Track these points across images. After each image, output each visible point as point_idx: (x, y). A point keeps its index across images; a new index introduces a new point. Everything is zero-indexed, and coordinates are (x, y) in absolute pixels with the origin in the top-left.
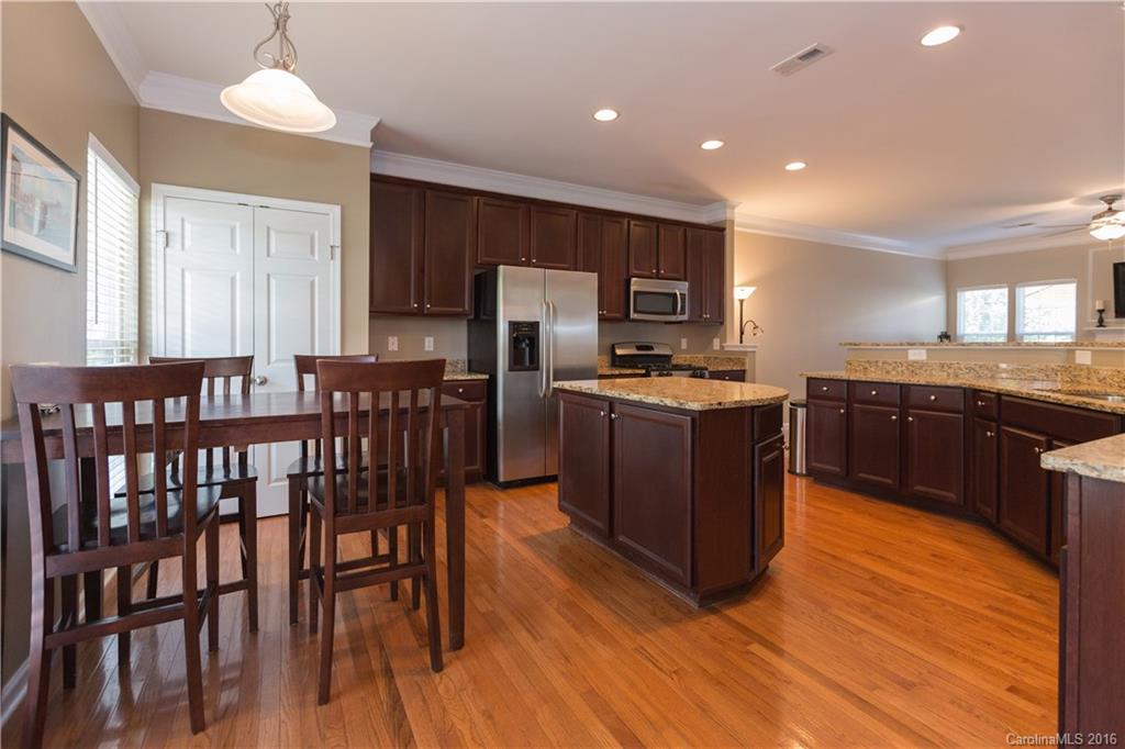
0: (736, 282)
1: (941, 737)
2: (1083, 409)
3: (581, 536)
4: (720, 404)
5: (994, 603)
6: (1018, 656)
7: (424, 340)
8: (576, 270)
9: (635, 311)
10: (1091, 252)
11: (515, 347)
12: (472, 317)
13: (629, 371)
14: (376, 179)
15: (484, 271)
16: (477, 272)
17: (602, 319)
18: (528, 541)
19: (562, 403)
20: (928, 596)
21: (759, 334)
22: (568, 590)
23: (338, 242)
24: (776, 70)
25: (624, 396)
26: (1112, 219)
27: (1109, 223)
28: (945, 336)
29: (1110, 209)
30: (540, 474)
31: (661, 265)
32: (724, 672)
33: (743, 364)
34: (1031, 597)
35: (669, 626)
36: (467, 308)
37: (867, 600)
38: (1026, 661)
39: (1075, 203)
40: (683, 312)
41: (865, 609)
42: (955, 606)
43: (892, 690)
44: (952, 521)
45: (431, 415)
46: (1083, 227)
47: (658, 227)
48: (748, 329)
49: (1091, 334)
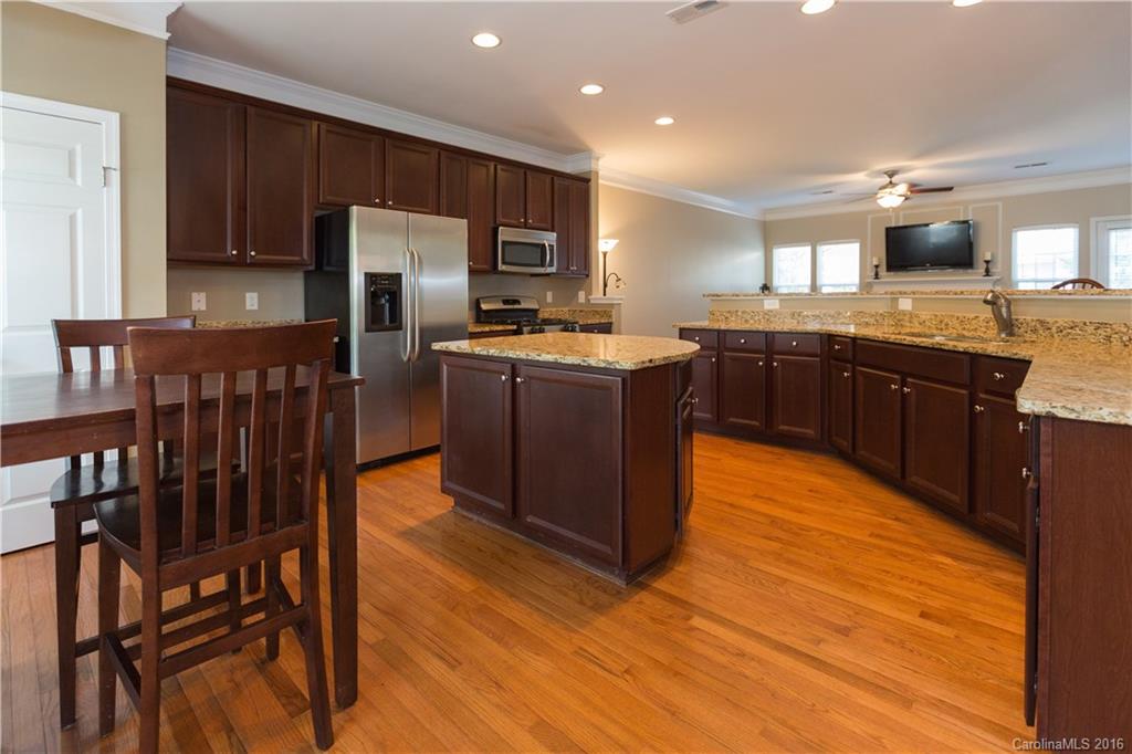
0: (600, 235)
1: (894, 681)
2: (937, 349)
3: (471, 519)
4: (651, 361)
5: (876, 532)
6: (893, 575)
7: (244, 296)
8: (439, 214)
9: (504, 263)
10: (870, 217)
11: (373, 304)
12: (312, 268)
13: (500, 328)
14: (173, 84)
15: (328, 212)
16: (319, 213)
17: (472, 272)
18: (407, 534)
19: (445, 367)
20: (823, 533)
21: (622, 286)
22: (473, 591)
23: (115, 162)
24: (672, 15)
25: (533, 356)
26: (893, 190)
27: (891, 193)
28: (765, 288)
29: (891, 182)
30: (406, 449)
31: (529, 215)
32: (676, 658)
33: (610, 316)
34: (897, 519)
35: (602, 614)
36: (305, 256)
37: (775, 545)
38: (921, 583)
39: (867, 175)
40: (551, 265)
41: (778, 556)
42: (847, 538)
43: (835, 641)
44: (808, 454)
45: (314, 397)
46: (871, 195)
47: (525, 173)
48: (611, 281)
49: (870, 285)
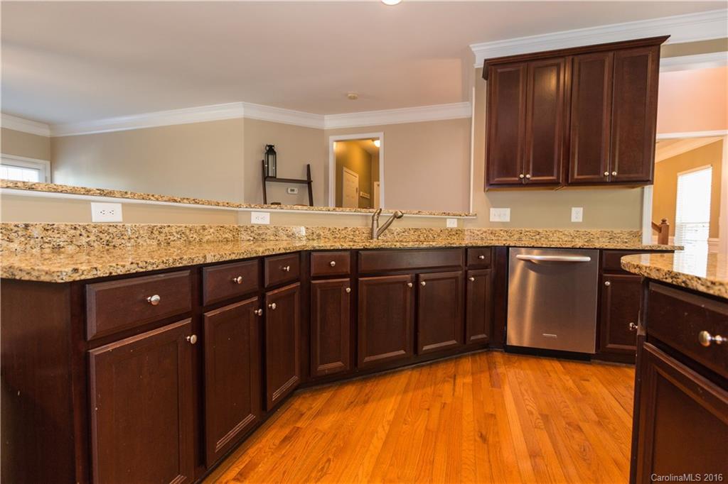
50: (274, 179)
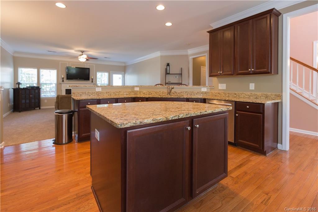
10: (60, 62)
27: (82, 57)
29: (82, 54)
49: (60, 84)
50: (169, 74)
